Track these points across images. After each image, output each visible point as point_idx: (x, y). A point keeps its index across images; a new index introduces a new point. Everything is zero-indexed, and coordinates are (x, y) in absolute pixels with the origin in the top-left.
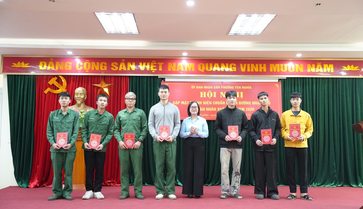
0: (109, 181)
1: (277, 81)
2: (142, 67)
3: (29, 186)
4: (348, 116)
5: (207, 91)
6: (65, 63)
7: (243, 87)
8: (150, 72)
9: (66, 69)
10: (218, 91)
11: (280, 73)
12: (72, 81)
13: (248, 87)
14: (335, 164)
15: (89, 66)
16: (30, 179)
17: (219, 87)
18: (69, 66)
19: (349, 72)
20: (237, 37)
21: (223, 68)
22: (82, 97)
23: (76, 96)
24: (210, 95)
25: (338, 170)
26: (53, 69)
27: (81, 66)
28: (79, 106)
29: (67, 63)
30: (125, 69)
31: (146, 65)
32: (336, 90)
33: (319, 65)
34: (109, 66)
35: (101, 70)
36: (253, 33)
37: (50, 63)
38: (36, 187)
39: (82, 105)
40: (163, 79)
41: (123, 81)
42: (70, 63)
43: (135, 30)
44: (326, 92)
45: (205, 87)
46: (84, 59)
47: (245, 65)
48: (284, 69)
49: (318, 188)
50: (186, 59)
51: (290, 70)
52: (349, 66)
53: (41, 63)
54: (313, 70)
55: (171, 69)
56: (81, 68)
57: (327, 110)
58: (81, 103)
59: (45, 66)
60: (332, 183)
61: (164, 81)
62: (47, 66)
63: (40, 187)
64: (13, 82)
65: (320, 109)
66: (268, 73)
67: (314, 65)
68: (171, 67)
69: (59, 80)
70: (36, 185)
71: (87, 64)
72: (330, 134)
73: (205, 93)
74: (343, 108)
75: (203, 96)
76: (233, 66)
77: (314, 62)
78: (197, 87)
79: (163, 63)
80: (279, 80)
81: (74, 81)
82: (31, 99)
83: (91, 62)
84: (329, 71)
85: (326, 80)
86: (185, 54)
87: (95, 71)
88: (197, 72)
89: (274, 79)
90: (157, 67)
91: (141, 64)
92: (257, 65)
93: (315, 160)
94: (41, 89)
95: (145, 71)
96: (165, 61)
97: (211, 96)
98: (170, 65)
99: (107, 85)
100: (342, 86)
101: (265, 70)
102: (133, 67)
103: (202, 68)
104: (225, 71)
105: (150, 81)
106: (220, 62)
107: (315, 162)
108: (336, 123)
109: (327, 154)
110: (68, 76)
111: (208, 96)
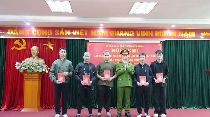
0: (53, 106)
1: (160, 42)
2: (74, 33)
3: (1, 109)
4: (204, 64)
5: (115, 48)
6: (25, 30)
7: (138, 46)
8: (80, 36)
9: (26, 34)
11: (162, 37)
12: (29, 42)
13: (141, 46)
14: (196, 95)
15: (41, 33)
16: (2, 105)
17: (123, 46)
19: (205, 37)
21: (126, 34)
22: (36, 52)
23: (32, 52)
25: (198, 98)
26: (17, 34)
27: (36, 32)
28: (34, 58)
29: (27, 30)
30: (63, 34)
31: (77, 32)
33: (186, 32)
34: (53, 33)
35: (48, 35)
36: (145, 12)
37: (15, 30)
38: (5, 110)
39: (36, 58)
40: (88, 41)
41: (62, 41)
42: (28, 31)
43: (70, 10)
44: (190, 50)
45: (114, 46)
46: (37, 28)
47: (140, 32)
48: (164, 35)
49: (186, 110)
50: (102, 28)
51: (168, 35)
52: (204, 33)
53: (9, 30)
54: (182, 35)
55: (93, 34)
56: (35, 34)
57: (191, 61)
58: (35, 56)
59: (12, 32)
60: (194, 106)
61: (89, 42)
62: (13, 32)
63: (8, 110)
65: (187, 60)
66: (154, 37)
67: (182, 32)
68: (93, 33)
69: (21, 41)
70: (6, 109)
71: (39, 31)
72: (193, 75)
73: (114, 50)
74: (201, 60)
76: (132, 33)
77: (183, 30)
78: (109, 46)
79: (88, 31)
80: (161, 41)
81: (31, 42)
82: (3, 54)
83: (41, 30)
84: (192, 36)
85: (191, 42)
86: (102, 25)
87: (44, 36)
88: (109, 36)
89: (158, 41)
90: (84, 33)
91: (74, 31)
92: (147, 32)
93: (184, 92)
94: (9, 47)
95: (77, 36)
97: (118, 51)
99: (52, 45)
100: (201, 45)
101: (152, 35)
102: (69, 33)
103: (112, 34)
104: (127, 36)
105: (80, 42)
106: (124, 30)
107: (184, 93)
108: (196, 69)
109: (191, 88)
110: (27, 38)
111: (116, 51)
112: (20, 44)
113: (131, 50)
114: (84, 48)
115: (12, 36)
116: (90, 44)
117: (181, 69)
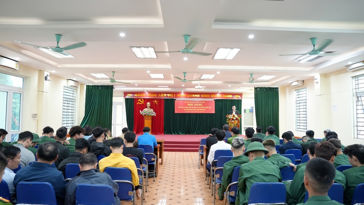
2: (169, 95)
8: (171, 97)
10: (194, 104)
11: (214, 98)
13: (203, 102)
18: (144, 95)
21: (196, 96)
22: (149, 105)
23: (147, 105)
24: (191, 105)
26: (140, 96)
27: (149, 95)
30: (163, 96)
33: (227, 95)
34: (158, 95)
35: (155, 96)
37: (139, 94)
40: (175, 99)
41: (162, 100)
44: (229, 104)
45: (189, 102)
46: (149, 93)
47: (203, 95)
48: (216, 96)
51: (218, 97)
58: (149, 108)
59: (137, 95)
64: (127, 100)
66: (210, 98)
67: (225, 95)
68: (178, 95)
75: (189, 105)
76: (199, 95)
78: (187, 102)
80: (214, 100)
81: (146, 100)
82: (133, 106)
83: (151, 94)
84: (230, 97)
85: (229, 100)
86: (183, 92)
87: (153, 97)
88: (187, 97)
89: (212, 100)
90: (174, 95)
92: (207, 95)
94: (136, 103)
95: (170, 97)
96: (176, 94)
99: (157, 101)
102: (165, 95)
105: (171, 100)
110: (144, 98)
112: (141, 101)
113: (198, 104)
114: (174, 103)
115: (137, 97)
116: (176, 101)
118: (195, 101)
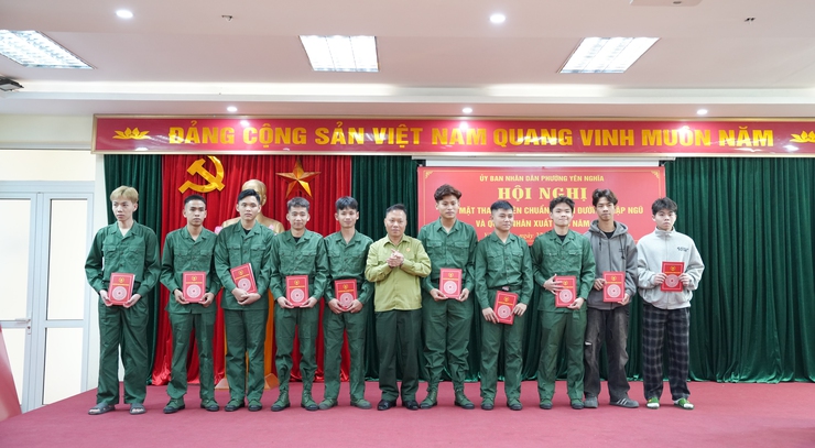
1: (657, 164)
2: (379, 137)
3: (152, 381)
5: (511, 185)
6: (222, 130)
7: (586, 178)
8: (395, 147)
9: (224, 142)
10: (535, 187)
11: (664, 148)
12: (234, 168)
13: (596, 178)
14: (776, 336)
15: (270, 136)
17: (537, 178)
18: (228, 135)
19: (805, 147)
20: (578, 77)
24: (519, 194)
25: (784, 344)
26: (197, 141)
27: (254, 135)
29: (226, 129)
30: (343, 142)
31: (387, 133)
32: (779, 182)
33: (743, 132)
34: (311, 136)
35: (290, 143)
37: (191, 130)
40: (422, 162)
41: (340, 166)
42: (232, 130)
43: (370, 64)
44: (758, 188)
45: (508, 178)
46: (259, 121)
47: (591, 132)
48: (671, 141)
49: (742, 385)
50: (468, 121)
51: (682, 142)
52: (804, 134)
53: (172, 130)
54: (731, 141)
55: (439, 141)
56: (254, 140)
57: (760, 225)
59: (181, 137)
60: (771, 374)
61: (424, 165)
62: (185, 136)
64: (116, 169)
65: (746, 223)
66: (638, 147)
67: (732, 132)
68: (438, 136)
69: (209, 166)
71: (266, 132)
72: (767, 273)
73: (508, 190)
75: (504, 196)
76: (565, 134)
77: (733, 126)
78: (492, 178)
79: (421, 130)
80: (661, 162)
81: (239, 167)
83: (273, 127)
85: (758, 163)
86: (468, 110)
87: (282, 146)
88: (492, 147)
89: (650, 161)
90: (410, 137)
91: (375, 130)
92: (615, 132)
93: (736, 327)
94: (172, 184)
95: (385, 146)
96: (425, 125)
97: (521, 196)
98: (436, 132)
99: (306, 175)
100: (791, 174)
101: (631, 143)
102: (358, 137)
103: (501, 138)
104: (548, 144)
105: (396, 166)
106: (540, 125)
107: (736, 332)
108: (778, 252)
109: (761, 314)
110: (227, 156)
111: (515, 196)
112: (205, 174)
113: (562, 190)
114: (411, 186)
115: (180, 150)
116: (428, 173)
117: (726, 251)
118: (545, 171)
